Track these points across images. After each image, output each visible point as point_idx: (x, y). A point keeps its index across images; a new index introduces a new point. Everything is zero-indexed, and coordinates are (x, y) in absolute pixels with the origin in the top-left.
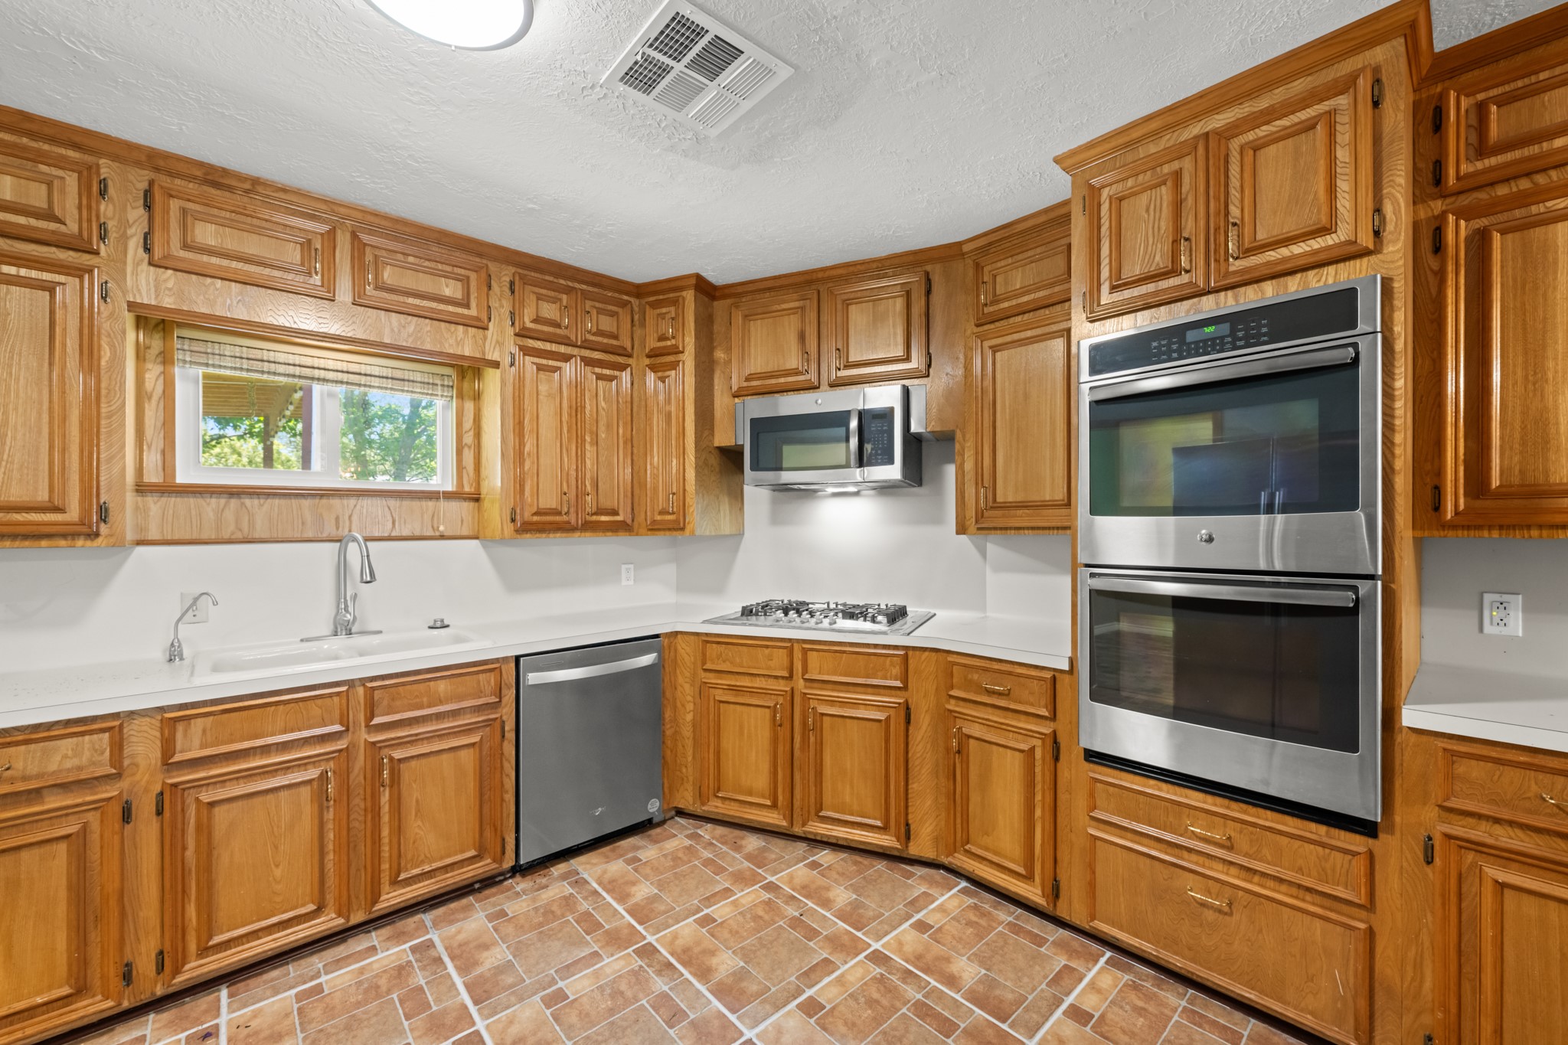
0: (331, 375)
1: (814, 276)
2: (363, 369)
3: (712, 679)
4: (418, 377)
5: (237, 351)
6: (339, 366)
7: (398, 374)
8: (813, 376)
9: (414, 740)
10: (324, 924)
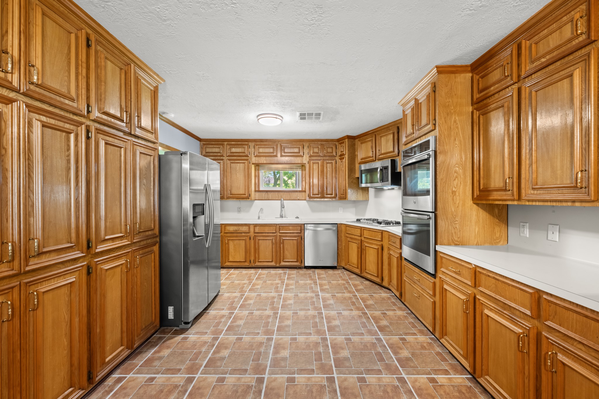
0: (280, 169)
1: (374, 131)
2: (285, 167)
3: (348, 235)
4: (295, 167)
5: (267, 167)
6: (282, 167)
7: (291, 167)
8: (374, 158)
9: (286, 236)
10: (273, 264)
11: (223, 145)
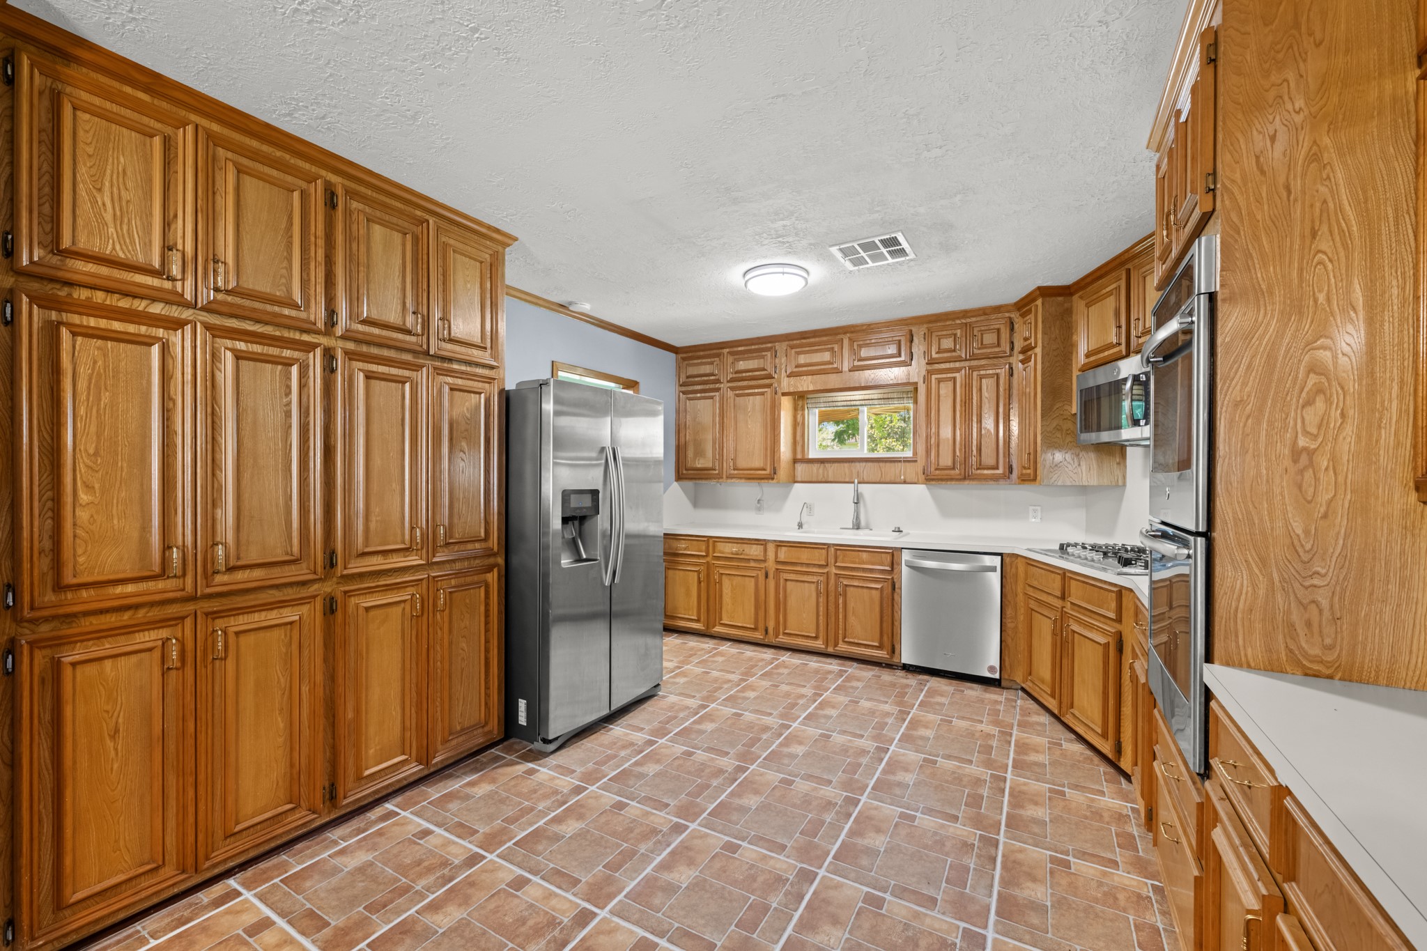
0: (858, 403)
1: (1123, 258)
2: (870, 397)
3: (1031, 592)
4: (895, 395)
5: (825, 399)
6: (861, 397)
7: (886, 396)
8: (1123, 347)
9: (853, 578)
10: (819, 644)
11: (718, 355)
